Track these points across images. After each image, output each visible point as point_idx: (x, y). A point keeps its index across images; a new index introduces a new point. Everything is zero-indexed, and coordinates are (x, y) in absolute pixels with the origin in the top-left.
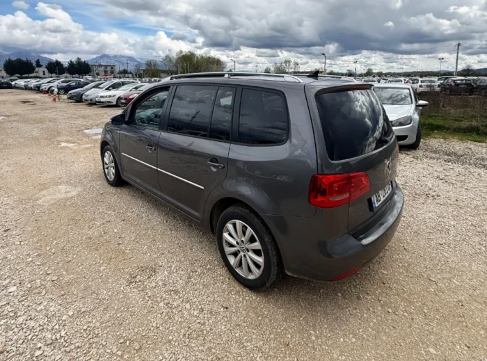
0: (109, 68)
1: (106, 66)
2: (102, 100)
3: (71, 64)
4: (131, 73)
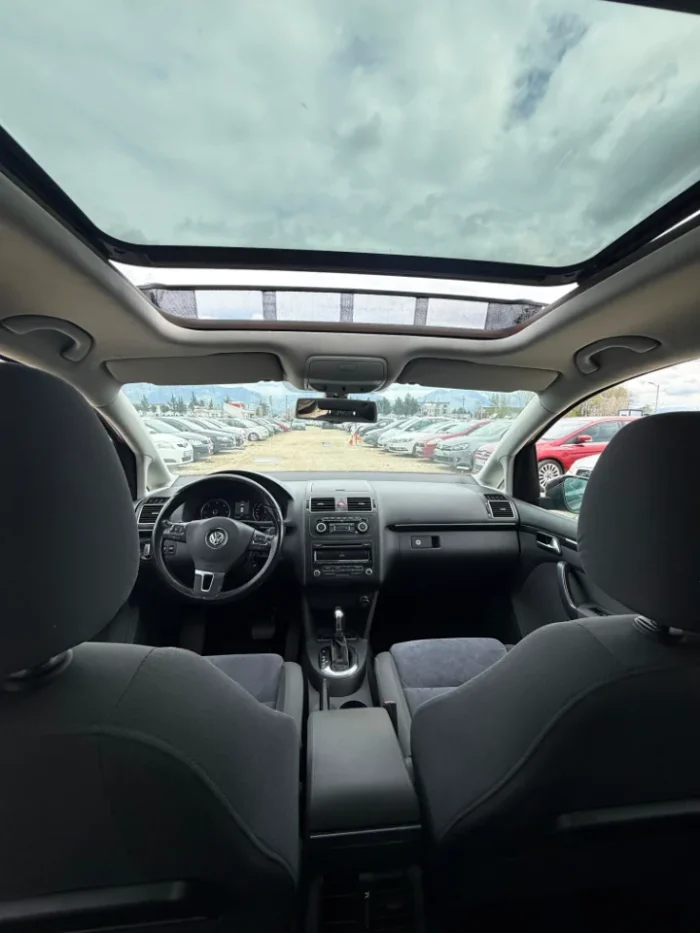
0: (441, 407)
1: (438, 404)
2: (395, 445)
3: (399, 401)
4: (469, 413)
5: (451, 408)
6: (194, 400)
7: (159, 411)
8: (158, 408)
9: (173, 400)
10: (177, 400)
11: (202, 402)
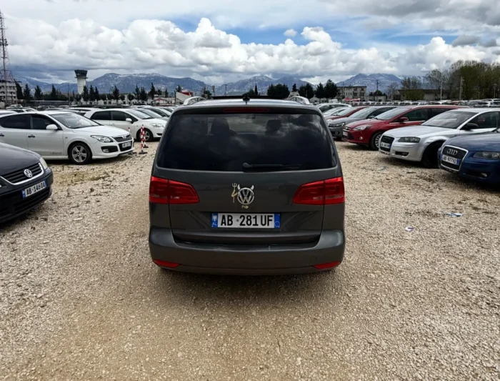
0: (359, 90)
1: (357, 88)
3: (320, 87)
5: (368, 91)
6: (153, 89)
7: (126, 99)
8: (126, 96)
9: (137, 90)
10: (140, 90)
11: (159, 91)
